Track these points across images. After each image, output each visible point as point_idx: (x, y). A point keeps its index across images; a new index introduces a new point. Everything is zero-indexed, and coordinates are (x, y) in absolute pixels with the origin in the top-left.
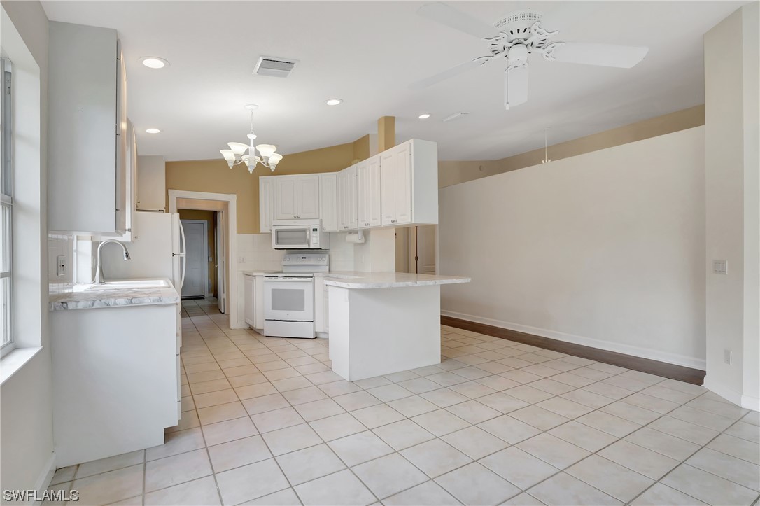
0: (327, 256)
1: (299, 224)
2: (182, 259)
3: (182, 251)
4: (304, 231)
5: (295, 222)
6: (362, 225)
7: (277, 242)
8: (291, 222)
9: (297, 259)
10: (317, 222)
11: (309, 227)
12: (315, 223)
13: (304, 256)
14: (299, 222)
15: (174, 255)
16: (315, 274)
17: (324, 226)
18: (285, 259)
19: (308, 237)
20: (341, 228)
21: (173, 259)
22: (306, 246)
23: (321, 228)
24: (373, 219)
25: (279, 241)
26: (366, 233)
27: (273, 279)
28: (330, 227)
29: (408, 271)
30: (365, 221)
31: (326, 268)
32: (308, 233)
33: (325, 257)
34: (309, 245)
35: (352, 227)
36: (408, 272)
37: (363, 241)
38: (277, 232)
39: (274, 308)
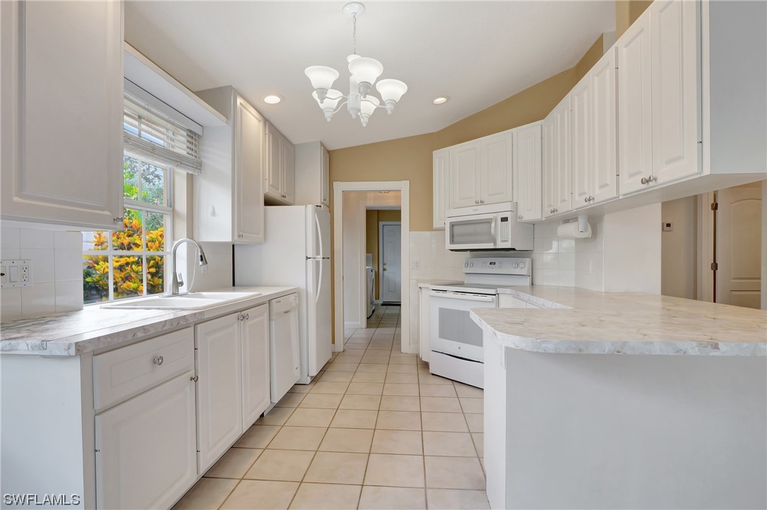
0: (528, 261)
1: (483, 212)
2: (318, 263)
3: (318, 253)
4: (488, 222)
5: (475, 210)
6: (579, 203)
7: (452, 242)
8: (470, 211)
9: (482, 266)
10: (508, 206)
11: (495, 215)
12: (504, 209)
13: (492, 260)
14: (482, 209)
15: (307, 258)
16: (500, 290)
17: (520, 213)
18: (467, 265)
19: (493, 230)
20: (548, 213)
21: (306, 263)
22: (491, 246)
23: (517, 217)
24: (601, 187)
25: (456, 239)
26: (594, 219)
27: (441, 294)
28: (531, 213)
29: (694, 295)
30: (584, 193)
31: (527, 282)
32: (493, 225)
33: (524, 263)
34: (495, 244)
35: (564, 208)
36: (695, 298)
37: (588, 234)
38: (453, 225)
39: (442, 336)
